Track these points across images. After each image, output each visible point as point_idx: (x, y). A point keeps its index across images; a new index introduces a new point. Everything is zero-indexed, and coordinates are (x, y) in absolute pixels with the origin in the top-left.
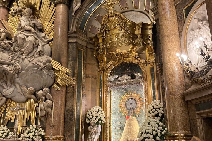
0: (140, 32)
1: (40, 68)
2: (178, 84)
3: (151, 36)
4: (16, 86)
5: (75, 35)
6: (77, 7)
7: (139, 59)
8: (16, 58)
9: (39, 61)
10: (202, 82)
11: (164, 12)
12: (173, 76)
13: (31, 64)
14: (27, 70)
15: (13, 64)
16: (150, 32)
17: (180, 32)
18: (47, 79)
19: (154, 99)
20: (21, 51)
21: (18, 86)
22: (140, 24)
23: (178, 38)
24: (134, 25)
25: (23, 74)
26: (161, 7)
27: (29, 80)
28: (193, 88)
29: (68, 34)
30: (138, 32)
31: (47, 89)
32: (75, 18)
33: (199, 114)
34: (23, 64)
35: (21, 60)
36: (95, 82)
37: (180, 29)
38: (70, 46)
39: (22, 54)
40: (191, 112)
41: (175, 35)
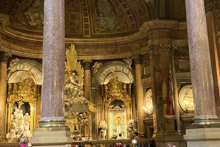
0: (126, 87)
1: (82, 104)
2: (142, 116)
3: (130, 89)
4: (69, 112)
5: (95, 86)
6: (96, 72)
7: (124, 99)
8: (69, 98)
9: (81, 100)
10: (150, 117)
11: (138, 87)
12: (141, 113)
13: (77, 102)
14: (75, 104)
15: (68, 101)
16: (130, 87)
17: (144, 96)
18: (85, 109)
19: (131, 119)
20: (72, 95)
21: (70, 112)
22: (126, 84)
23: (143, 99)
24: (123, 84)
25: (73, 106)
26: (137, 85)
27: (76, 109)
28: (147, 118)
29: (91, 85)
30: (125, 87)
31: (85, 114)
32: (94, 76)
33: (148, 127)
34: (74, 101)
35: (72, 99)
36: (102, 108)
37: (144, 95)
38: (92, 91)
39: (72, 96)
40: (146, 126)
41: (142, 97)
